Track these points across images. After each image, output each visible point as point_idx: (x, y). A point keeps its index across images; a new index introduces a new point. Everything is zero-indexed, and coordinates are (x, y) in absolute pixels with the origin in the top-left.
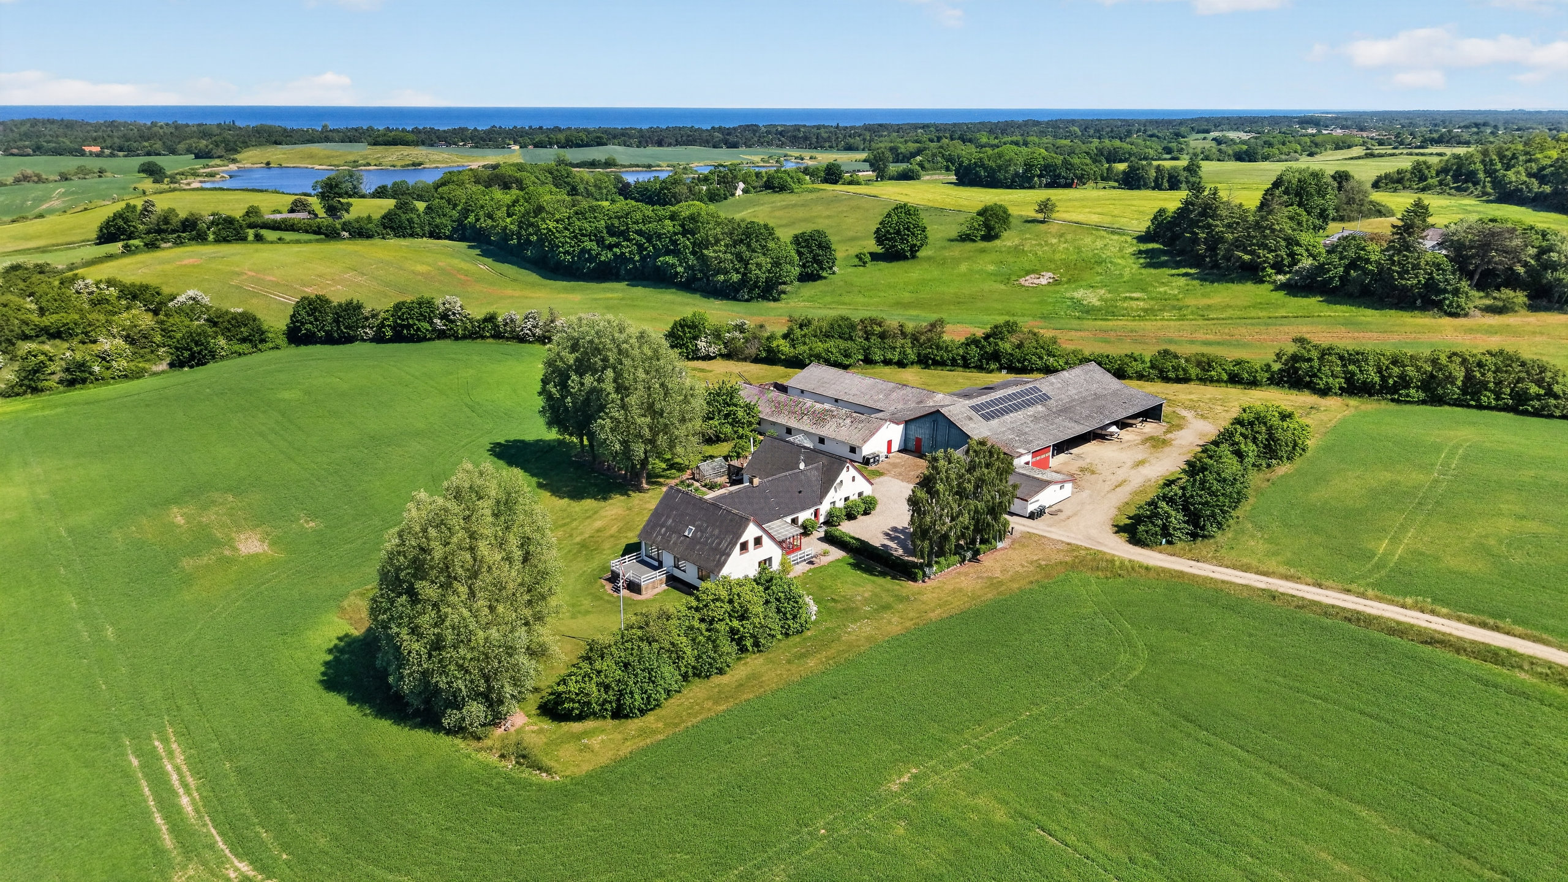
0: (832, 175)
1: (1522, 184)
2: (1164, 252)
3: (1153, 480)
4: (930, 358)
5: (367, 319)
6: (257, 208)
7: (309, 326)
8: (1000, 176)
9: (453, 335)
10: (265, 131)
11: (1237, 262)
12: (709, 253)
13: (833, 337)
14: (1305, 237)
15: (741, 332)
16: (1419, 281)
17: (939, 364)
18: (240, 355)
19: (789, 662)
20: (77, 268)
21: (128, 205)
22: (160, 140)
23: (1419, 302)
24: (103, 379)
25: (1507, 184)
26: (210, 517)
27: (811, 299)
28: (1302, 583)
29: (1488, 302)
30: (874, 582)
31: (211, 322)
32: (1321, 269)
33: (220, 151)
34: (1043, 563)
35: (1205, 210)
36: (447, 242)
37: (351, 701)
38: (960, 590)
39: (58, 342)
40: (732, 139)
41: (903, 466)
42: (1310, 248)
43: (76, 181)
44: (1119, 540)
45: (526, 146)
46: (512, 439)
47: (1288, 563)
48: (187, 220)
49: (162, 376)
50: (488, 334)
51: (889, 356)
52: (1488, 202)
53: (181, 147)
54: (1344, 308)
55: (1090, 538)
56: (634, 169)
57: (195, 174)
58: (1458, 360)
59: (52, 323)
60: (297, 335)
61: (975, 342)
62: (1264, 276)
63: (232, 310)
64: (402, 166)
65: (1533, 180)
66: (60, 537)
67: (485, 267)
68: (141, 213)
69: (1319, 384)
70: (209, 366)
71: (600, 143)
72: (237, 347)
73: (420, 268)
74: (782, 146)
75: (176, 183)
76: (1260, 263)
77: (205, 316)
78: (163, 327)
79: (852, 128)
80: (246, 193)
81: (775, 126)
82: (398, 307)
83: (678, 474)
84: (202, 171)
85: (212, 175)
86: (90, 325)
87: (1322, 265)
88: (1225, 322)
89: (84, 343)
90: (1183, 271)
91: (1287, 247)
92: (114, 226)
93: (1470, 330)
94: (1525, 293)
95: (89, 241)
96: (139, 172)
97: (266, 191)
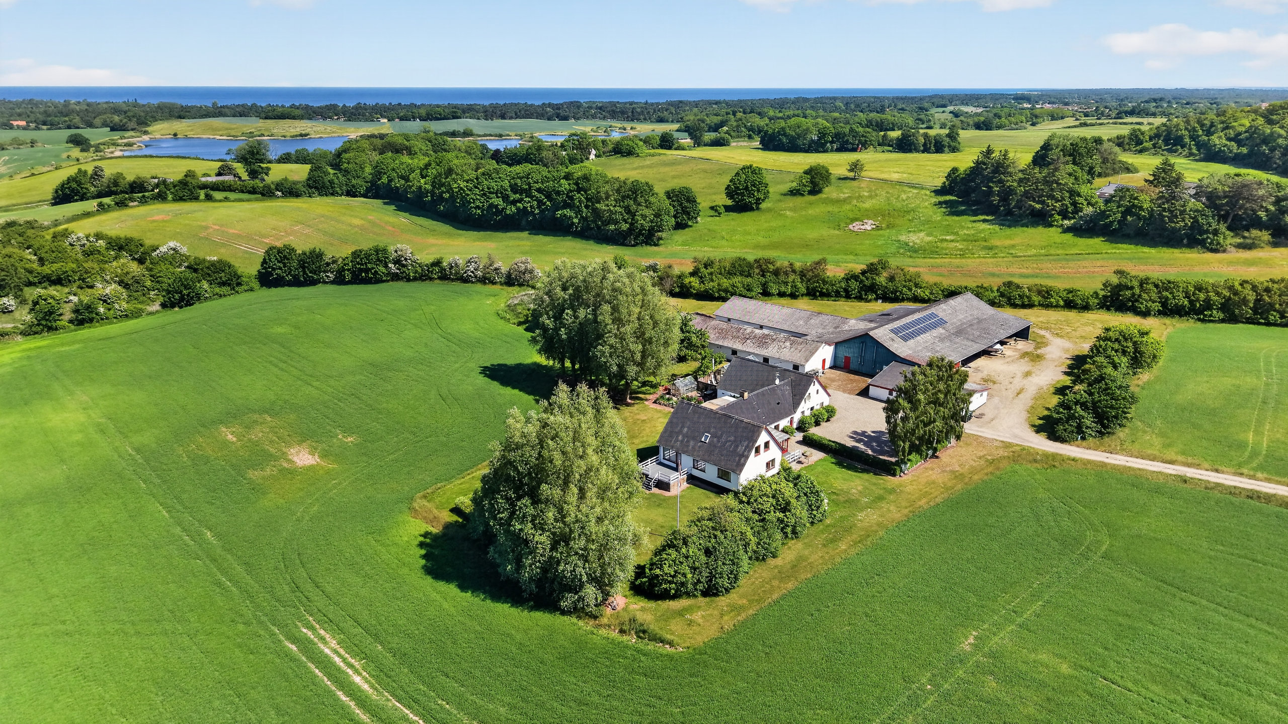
0: (666, 142)
1: (1224, 147)
2: (962, 203)
3: (1045, 388)
4: (818, 291)
5: (328, 264)
6: (194, 172)
7: (279, 271)
8: (800, 142)
9: (405, 277)
10: (166, 107)
11: (1028, 210)
12: (601, 206)
13: (735, 274)
14: (1084, 189)
15: (654, 272)
16: (1186, 224)
17: (825, 295)
18: (221, 296)
19: (824, 545)
20: (60, 224)
21: (80, 170)
22: (78, 115)
23: (1185, 241)
24: (107, 318)
25: (1212, 146)
26: (257, 434)
27: (684, 244)
28: (1201, 469)
29: (1239, 240)
30: (860, 477)
31: (191, 268)
32: (1103, 214)
33: (132, 124)
34: (989, 458)
35: (997, 167)
36: (362, 199)
37: (463, 588)
38: (934, 482)
39: (59, 287)
40: (562, 113)
41: (839, 380)
42: (1089, 198)
43: (12, 151)
44: (1040, 438)
45: (393, 120)
46: (496, 363)
47: (1183, 453)
48: (134, 182)
49: (157, 315)
50: (436, 277)
51: (783, 289)
52: (1197, 161)
53: (97, 121)
54: (1124, 246)
55: (1016, 436)
56: (488, 138)
57: (115, 144)
58: (1249, 287)
59: (53, 271)
60: (267, 279)
61: (855, 277)
62: (1053, 221)
63: (208, 258)
64: (291, 137)
65: (1233, 143)
66: (130, 455)
67: (403, 220)
68: (92, 177)
69: (1140, 308)
70: (195, 305)
71: (455, 117)
72: (217, 290)
73: (357, 222)
74: (604, 118)
75: (100, 152)
76: (1049, 211)
77: (186, 264)
78: (153, 273)
79: (658, 104)
80: (172, 160)
81: (594, 103)
82: (356, 254)
83: (652, 390)
84: (120, 141)
85: (130, 145)
86: (86, 272)
87: (1103, 213)
88: (1031, 258)
89: (82, 288)
90: (982, 217)
91: (1070, 198)
92: (69, 188)
93: (1230, 263)
94: (1270, 232)
95: (45, 201)
96: (67, 143)
97: (188, 158)
